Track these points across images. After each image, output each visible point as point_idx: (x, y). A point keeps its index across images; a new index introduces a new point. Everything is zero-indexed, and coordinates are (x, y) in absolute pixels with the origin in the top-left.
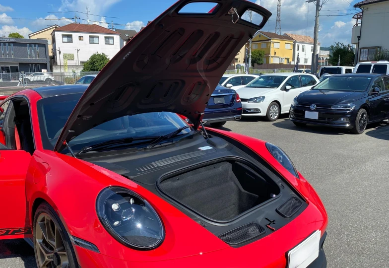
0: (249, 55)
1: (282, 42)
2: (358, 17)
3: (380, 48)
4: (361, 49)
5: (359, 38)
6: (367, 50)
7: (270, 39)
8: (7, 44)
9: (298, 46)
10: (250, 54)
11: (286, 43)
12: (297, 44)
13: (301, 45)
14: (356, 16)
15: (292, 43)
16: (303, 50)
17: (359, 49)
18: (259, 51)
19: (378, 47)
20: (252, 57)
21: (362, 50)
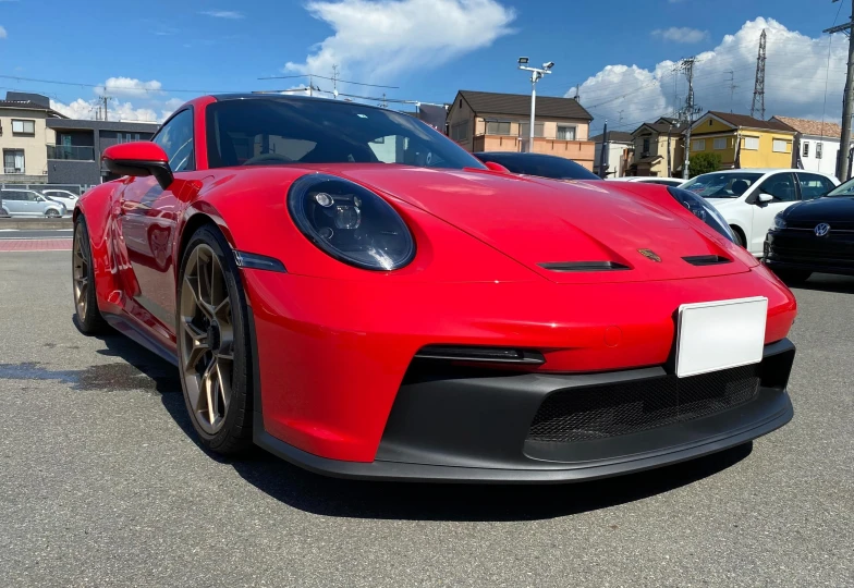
0: (684, 165)
1: (766, 137)
7: (736, 130)
8: (128, 136)
9: (807, 146)
10: (687, 162)
11: (774, 139)
12: (802, 141)
13: (813, 144)
15: (791, 138)
16: (819, 155)
18: (707, 155)
20: (689, 169)
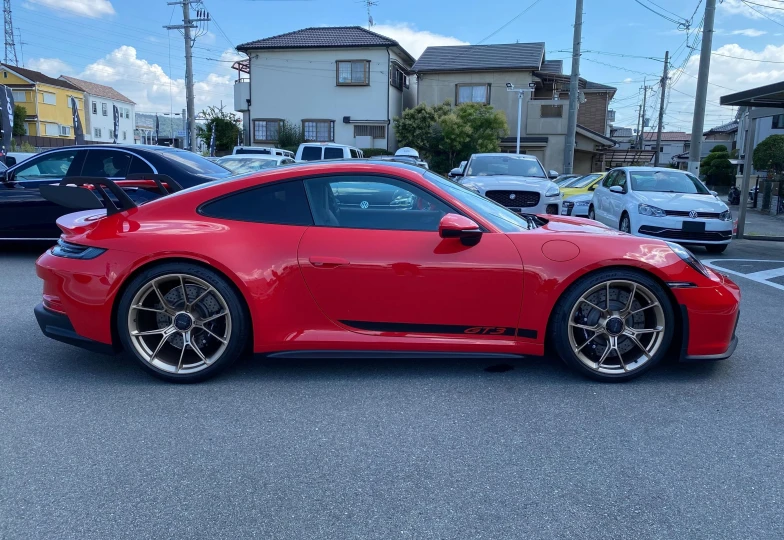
2: (240, 67)
3: (283, 121)
4: (254, 120)
5: (249, 101)
6: (264, 123)
7: (34, 85)
9: (94, 105)
12: (91, 100)
13: (99, 104)
14: (237, 66)
15: (81, 96)
16: (105, 112)
17: (252, 123)
19: (281, 120)
21: (257, 123)
